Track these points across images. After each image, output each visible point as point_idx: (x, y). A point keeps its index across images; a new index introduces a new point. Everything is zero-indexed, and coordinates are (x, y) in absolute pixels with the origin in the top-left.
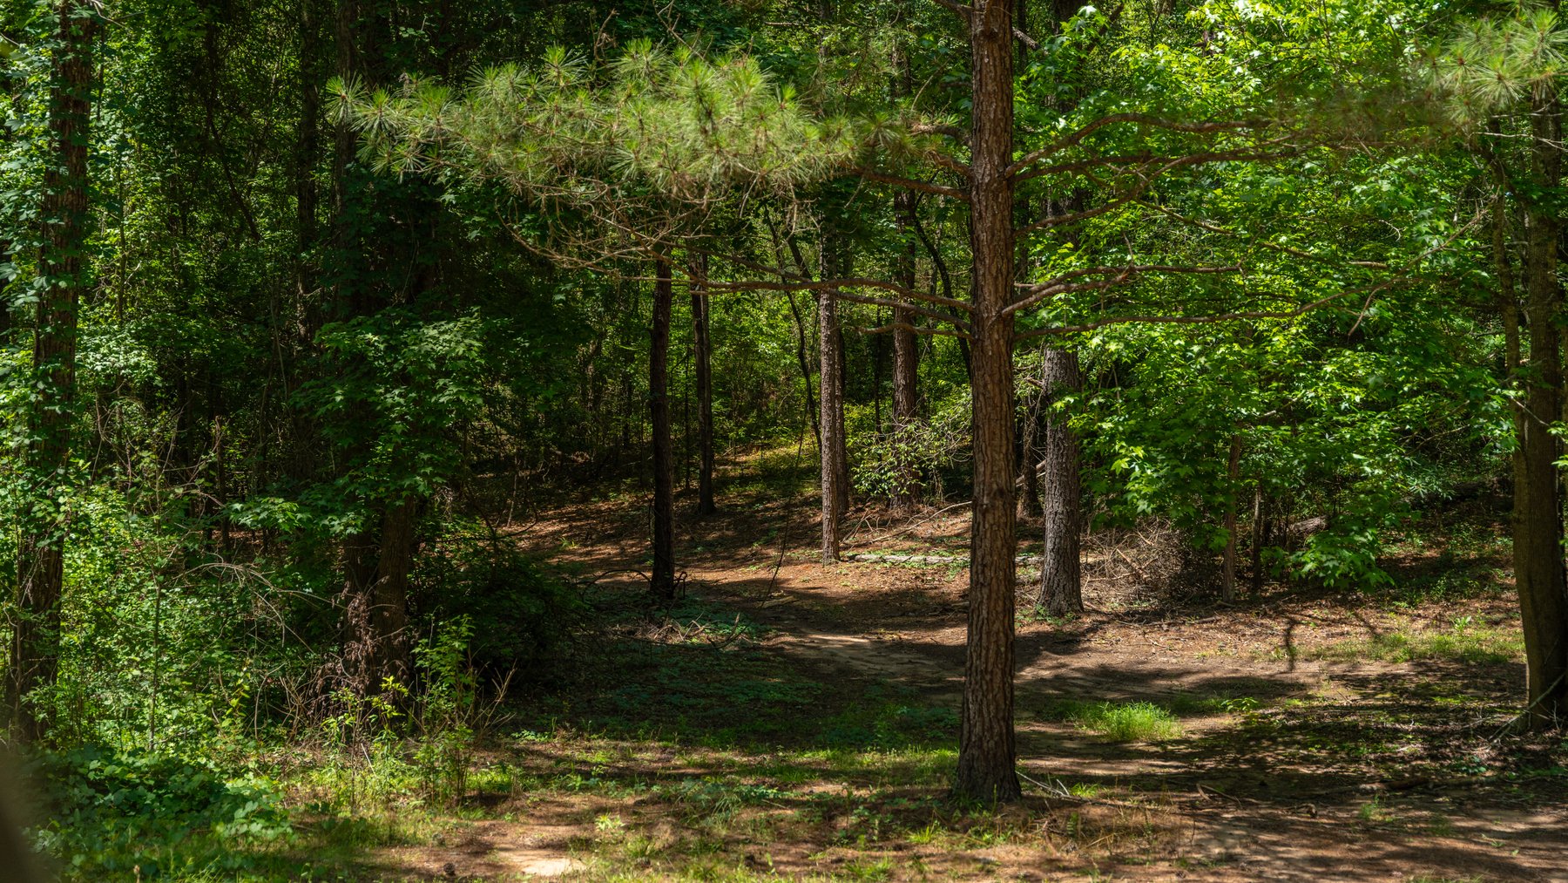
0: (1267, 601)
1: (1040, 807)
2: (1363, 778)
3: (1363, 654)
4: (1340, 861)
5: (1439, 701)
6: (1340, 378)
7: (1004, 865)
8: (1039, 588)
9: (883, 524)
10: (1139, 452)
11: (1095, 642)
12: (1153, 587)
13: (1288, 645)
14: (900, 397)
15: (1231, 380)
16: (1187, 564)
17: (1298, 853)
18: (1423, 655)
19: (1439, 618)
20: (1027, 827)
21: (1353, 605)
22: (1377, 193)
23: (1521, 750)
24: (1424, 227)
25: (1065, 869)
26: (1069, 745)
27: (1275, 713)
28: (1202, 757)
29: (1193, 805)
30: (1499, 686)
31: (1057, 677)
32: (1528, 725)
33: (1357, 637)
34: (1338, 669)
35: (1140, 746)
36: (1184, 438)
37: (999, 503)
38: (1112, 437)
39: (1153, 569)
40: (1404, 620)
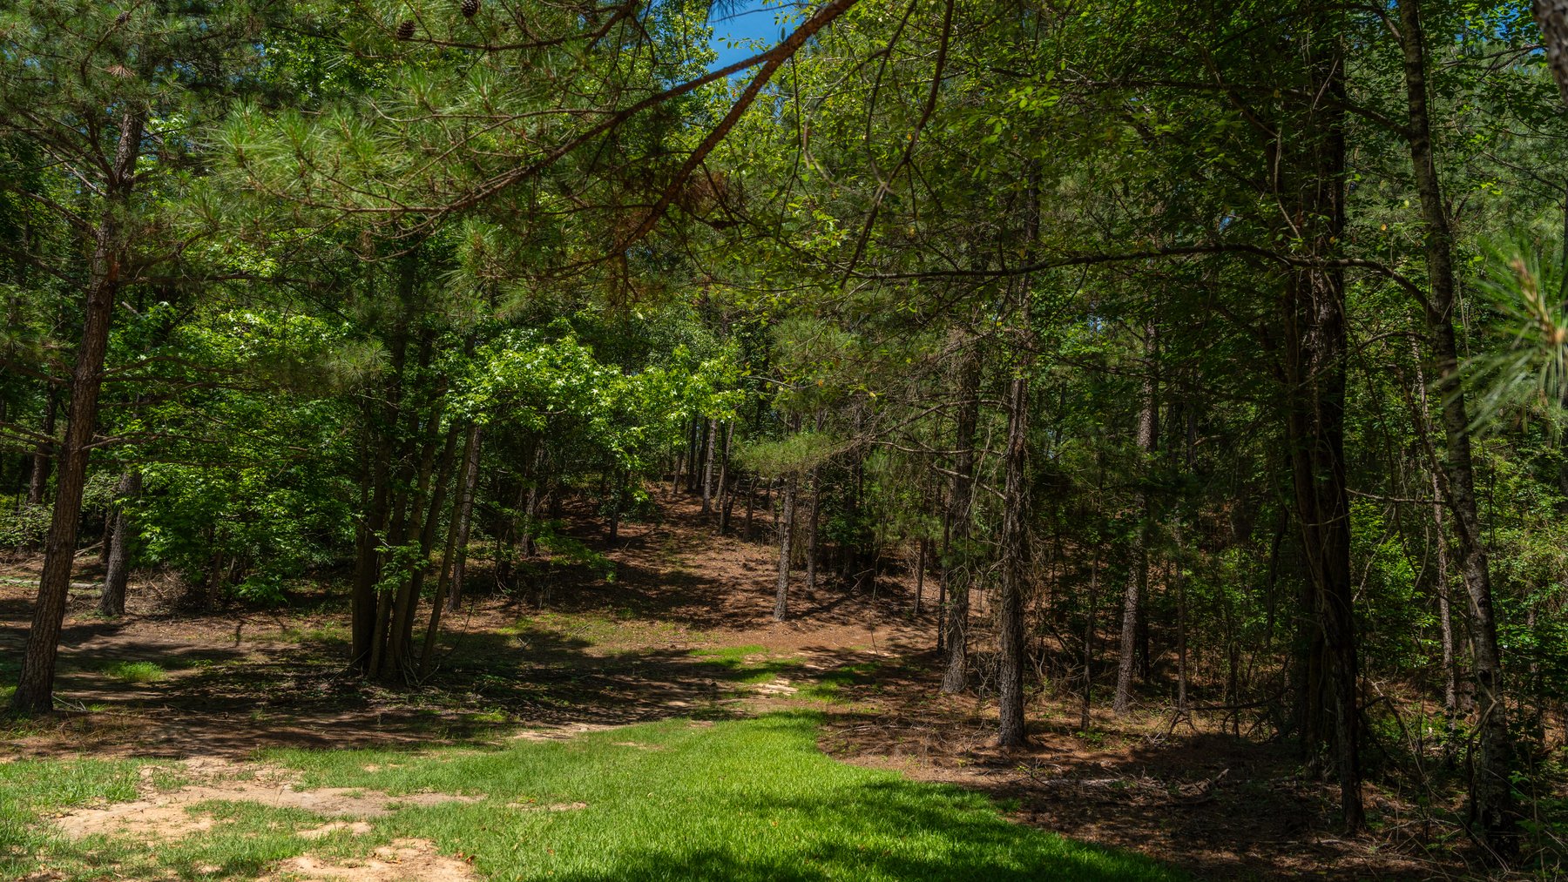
0: (231, 611)
1: (62, 716)
2: (260, 699)
3: (276, 639)
4: (230, 740)
5: (309, 662)
6: (276, 501)
7: (28, 748)
8: (99, 602)
9: (9, 562)
10: (158, 530)
11: (128, 630)
12: (168, 602)
13: (238, 635)
14: (33, 492)
15: (216, 498)
16: (190, 591)
17: (209, 736)
18: (307, 640)
19: (318, 622)
20: (50, 727)
21: (276, 615)
22: (301, 415)
23: (343, 685)
24: (324, 433)
25: (66, 748)
26: (99, 684)
27: (222, 668)
28: (173, 690)
29: (159, 714)
30: (341, 655)
31: (100, 649)
32: (350, 673)
33: (275, 630)
34: (261, 646)
35: (140, 684)
36: (183, 524)
37: (63, 550)
38: (145, 522)
39: (170, 593)
40: (301, 623)
